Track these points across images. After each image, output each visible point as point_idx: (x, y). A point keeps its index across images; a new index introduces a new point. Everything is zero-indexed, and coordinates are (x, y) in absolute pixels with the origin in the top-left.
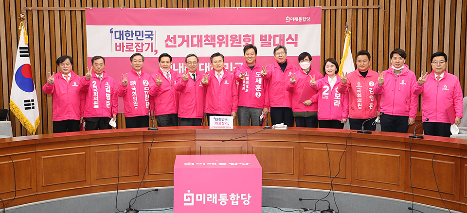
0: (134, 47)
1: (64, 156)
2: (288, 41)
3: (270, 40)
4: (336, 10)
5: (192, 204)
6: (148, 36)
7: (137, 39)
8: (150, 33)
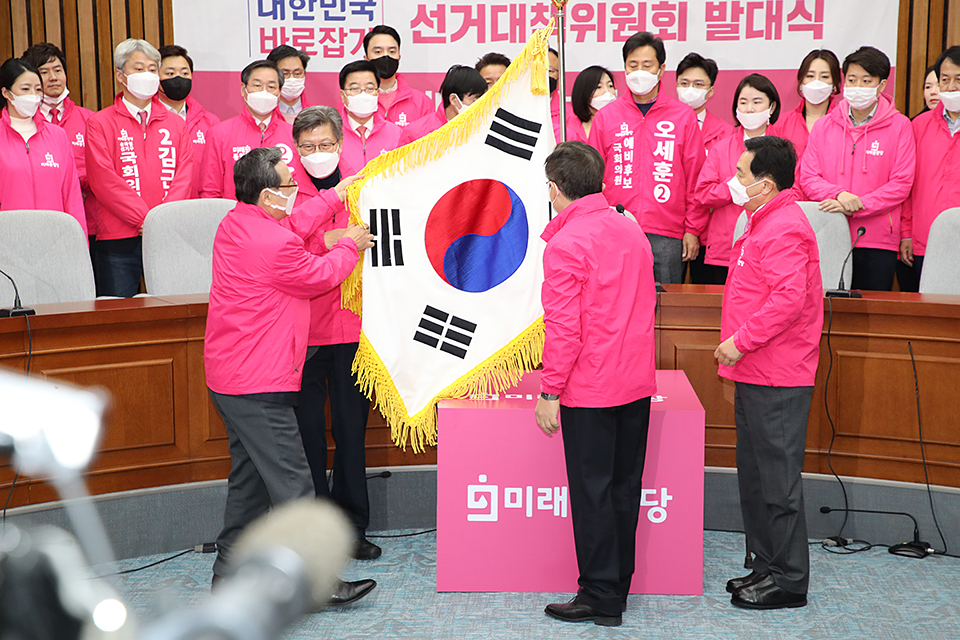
0: (317, 44)
1: (109, 369)
2: (791, 23)
3: (735, 18)
5: (493, 517)
6: (358, 8)
7: (327, 17)
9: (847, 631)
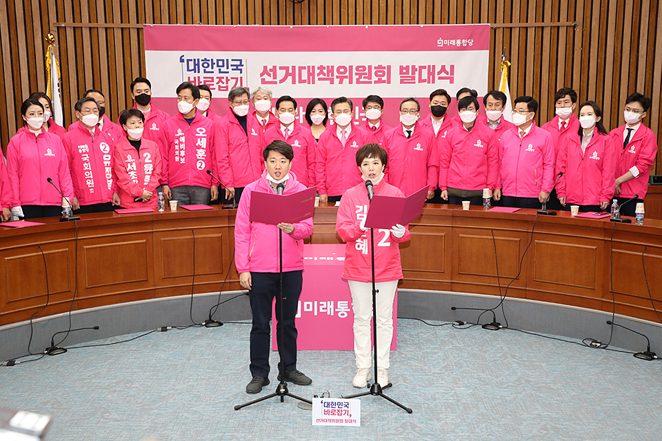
0: (215, 84)
2: (440, 76)
3: (413, 73)
4: (511, 28)
6: (235, 67)
7: (220, 72)
8: (238, 63)
9: (461, 367)
